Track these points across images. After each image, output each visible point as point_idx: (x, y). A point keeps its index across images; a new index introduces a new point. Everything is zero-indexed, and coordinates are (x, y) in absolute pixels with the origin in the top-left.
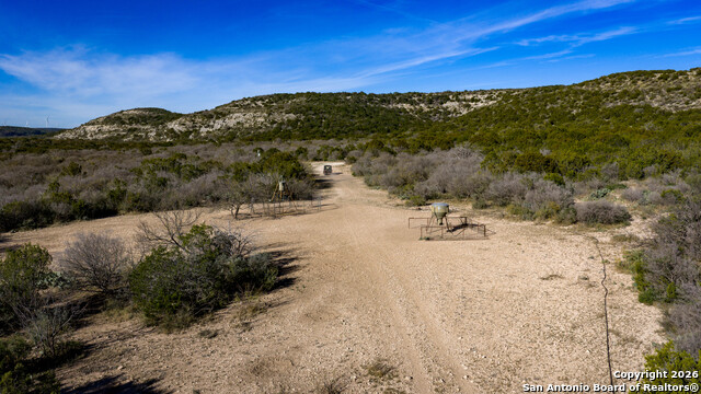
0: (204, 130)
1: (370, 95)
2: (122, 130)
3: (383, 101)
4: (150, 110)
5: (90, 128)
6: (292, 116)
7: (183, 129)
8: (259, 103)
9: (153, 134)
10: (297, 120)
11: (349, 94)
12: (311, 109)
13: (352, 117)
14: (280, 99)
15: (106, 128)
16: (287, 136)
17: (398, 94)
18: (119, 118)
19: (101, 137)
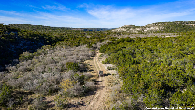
0: (145, 30)
1: (184, 22)
2: (125, 30)
3: (187, 23)
4: (131, 25)
5: (118, 29)
6: (164, 28)
7: (140, 30)
8: (156, 24)
9: (134, 31)
10: (165, 29)
11: (178, 22)
12: (168, 26)
13: (177, 28)
14: (161, 23)
15: (122, 29)
16: (162, 32)
17: (192, 21)
18: (124, 27)
19: (121, 31)
